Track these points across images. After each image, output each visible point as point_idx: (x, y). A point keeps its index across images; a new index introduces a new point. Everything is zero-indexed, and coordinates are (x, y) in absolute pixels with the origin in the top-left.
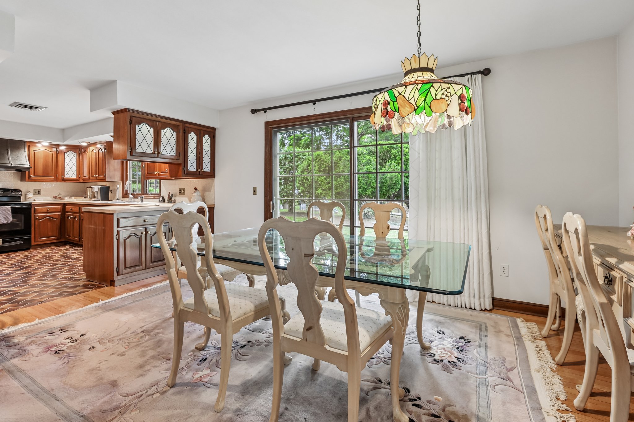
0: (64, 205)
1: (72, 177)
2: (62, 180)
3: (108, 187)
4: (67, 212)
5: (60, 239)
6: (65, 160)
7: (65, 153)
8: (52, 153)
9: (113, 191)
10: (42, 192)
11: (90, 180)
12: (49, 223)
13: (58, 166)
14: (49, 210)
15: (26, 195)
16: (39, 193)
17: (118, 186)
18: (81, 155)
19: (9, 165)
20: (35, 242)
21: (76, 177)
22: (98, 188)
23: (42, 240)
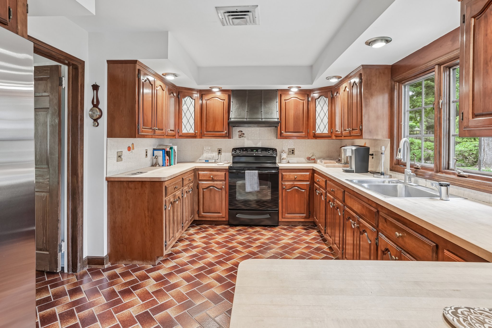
0: (313, 171)
1: (323, 132)
2: (314, 137)
3: (368, 149)
4: (316, 183)
5: (308, 218)
6: (317, 109)
7: (317, 100)
8: (303, 101)
9: (375, 155)
10: (296, 152)
11: (343, 136)
12: (296, 195)
13: (309, 118)
14: (297, 178)
15: (280, 155)
16: (293, 153)
17: (383, 148)
18: (333, 100)
19: (260, 120)
20: (282, 218)
21: (328, 132)
22: (352, 150)
23: (289, 217)
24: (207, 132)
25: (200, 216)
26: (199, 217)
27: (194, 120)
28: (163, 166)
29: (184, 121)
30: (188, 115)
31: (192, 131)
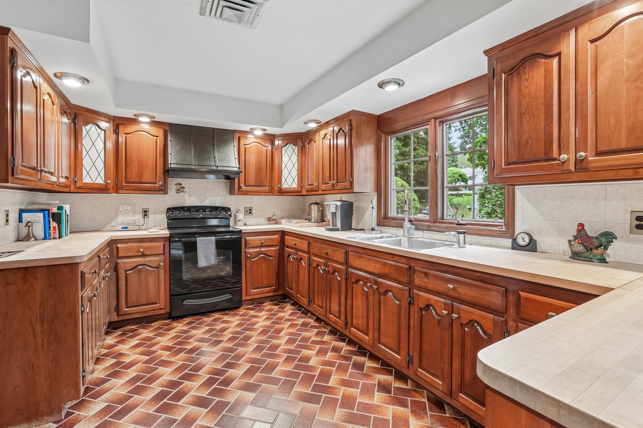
0: (283, 233)
1: (291, 187)
2: (279, 192)
3: (351, 204)
4: (288, 247)
5: (278, 291)
6: (283, 158)
7: (283, 148)
8: (266, 148)
9: (356, 210)
10: (254, 211)
11: (320, 191)
12: (264, 265)
13: (274, 169)
14: (264, 242)
15: (235, 215)
16: (250, 213)
17: (374, 202)
18: (303, 149)
19: (214, 168)
20: (246, 295)
21: (298, 186)
22: (336, 205)
23: (255, 292)
24: (127, 182)
25: (120, 314)
26: (118, 315)
27: (105, 164)
28: (45, 239)
29: (86, 163)
30: (93, 153)
31: (100, 181)
